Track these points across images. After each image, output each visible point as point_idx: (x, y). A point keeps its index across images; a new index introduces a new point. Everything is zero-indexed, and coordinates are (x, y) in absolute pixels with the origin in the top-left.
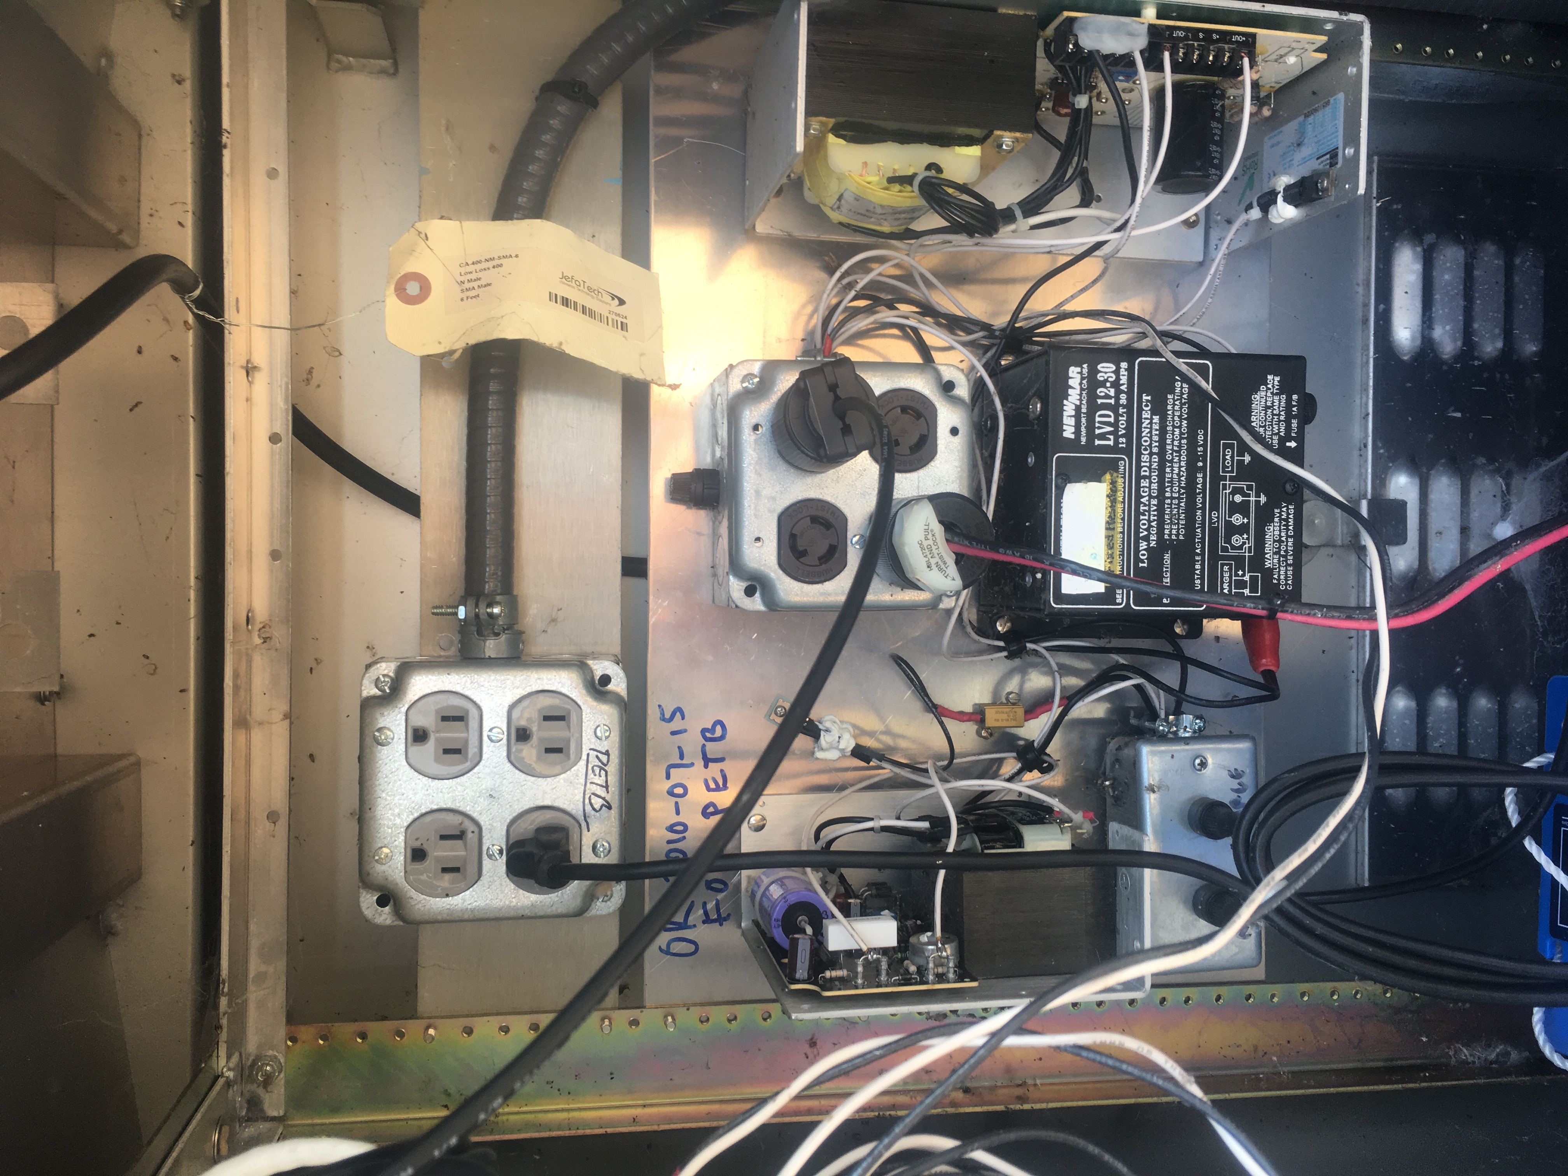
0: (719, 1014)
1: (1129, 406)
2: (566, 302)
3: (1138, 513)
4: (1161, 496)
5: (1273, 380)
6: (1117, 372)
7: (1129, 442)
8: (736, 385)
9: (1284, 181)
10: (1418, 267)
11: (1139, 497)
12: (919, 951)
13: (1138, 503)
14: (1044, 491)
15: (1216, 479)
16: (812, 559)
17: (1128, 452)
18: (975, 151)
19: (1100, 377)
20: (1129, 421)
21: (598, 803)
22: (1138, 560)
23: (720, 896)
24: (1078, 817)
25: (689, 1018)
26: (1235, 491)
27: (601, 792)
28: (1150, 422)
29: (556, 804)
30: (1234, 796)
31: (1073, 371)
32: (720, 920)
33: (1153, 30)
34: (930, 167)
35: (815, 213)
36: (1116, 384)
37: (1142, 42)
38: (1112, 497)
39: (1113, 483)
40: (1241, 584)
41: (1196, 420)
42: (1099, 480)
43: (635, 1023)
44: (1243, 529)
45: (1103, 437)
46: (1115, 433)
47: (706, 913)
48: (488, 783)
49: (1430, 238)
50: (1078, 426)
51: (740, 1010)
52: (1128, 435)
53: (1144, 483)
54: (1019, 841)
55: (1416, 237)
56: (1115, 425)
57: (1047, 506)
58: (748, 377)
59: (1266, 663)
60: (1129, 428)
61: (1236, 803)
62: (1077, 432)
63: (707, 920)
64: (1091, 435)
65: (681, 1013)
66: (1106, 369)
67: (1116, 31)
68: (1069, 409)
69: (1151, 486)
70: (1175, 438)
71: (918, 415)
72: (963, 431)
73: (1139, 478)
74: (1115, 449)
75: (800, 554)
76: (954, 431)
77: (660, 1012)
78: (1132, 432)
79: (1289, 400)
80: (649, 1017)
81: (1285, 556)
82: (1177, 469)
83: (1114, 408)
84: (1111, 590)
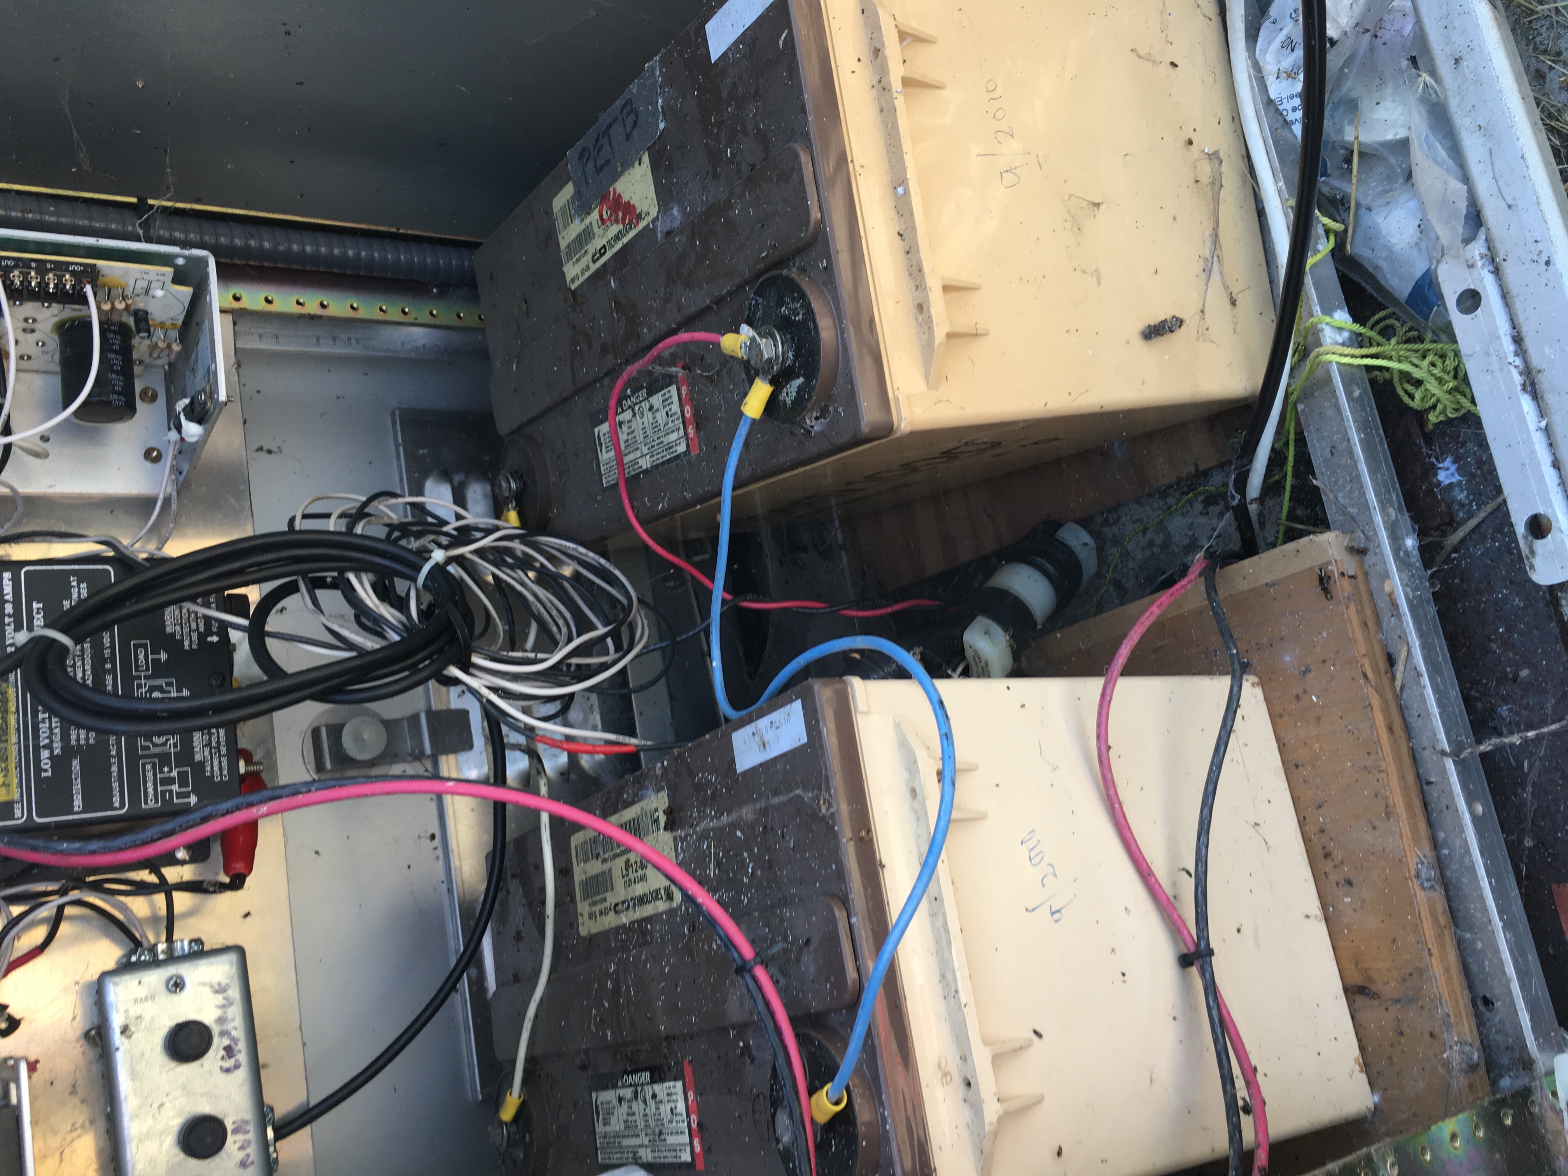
1: (16, 615)
3: (36, 722)
9: (184, 402)
15: (129, 679)
22: (38, 769)
39: (3, 694)
40: (170, 781)
49: (457, 477)
55: (446, 475)
59: (238, 866)
81: (218, 747)
84: (7, 806)
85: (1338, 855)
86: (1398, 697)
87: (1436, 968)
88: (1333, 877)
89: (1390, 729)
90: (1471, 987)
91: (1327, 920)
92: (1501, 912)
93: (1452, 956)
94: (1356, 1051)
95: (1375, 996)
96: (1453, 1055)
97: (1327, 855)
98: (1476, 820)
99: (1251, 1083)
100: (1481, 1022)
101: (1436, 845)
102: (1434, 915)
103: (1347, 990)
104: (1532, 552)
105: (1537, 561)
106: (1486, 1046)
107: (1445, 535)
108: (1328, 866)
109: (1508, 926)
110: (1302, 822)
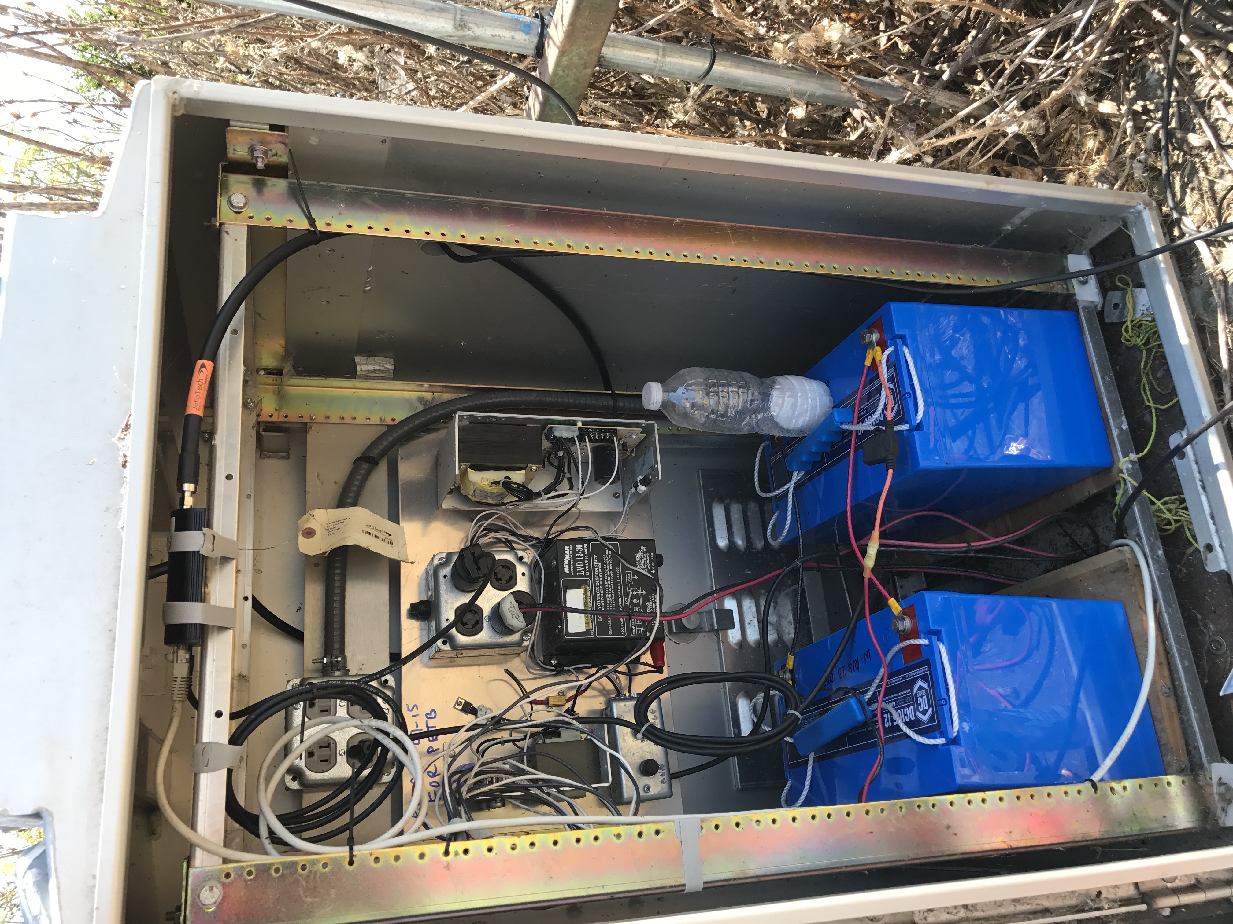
1: (589, 560)
2: (369, 533)
3: (596, 600)
4: (605, 593)
5: (643, 548)
6: (583, 548)
7: (590, 573)
8: (436, 562)
9: (640, 478)
10: (723, 512)
11: (596, 594)
13: (596, 596)
14: (560, 593)
15: (625, 586)
16: (469, 626)
17: (590, 577)
18: (523, 472)
19: (577, 550)
20: (590, 565)
22: (598, 619)
26: (633, 590)
28: (597, 565)
31: (566, 548)
33: (579, 429)
34: (506, 478)
35: (465, 499)
36: (583, 552)
37: (578, 433)
38: (585, 594)
39: (585, 589)
40: (639, 626)
41: (615, 564)
42: (579, 587)
44: (638, 605)
45: (580, 572)
46: (584, 570)
47: (430, 796)
49: (727, 501)
50: (570, 568)
52: (590, 571)
53: (598, 589)
54: (559, 735)
55: (721, 501)
56: (584, 567)
57: (561, 599)
58: (441, 559)
59: (659, 663)
60: (590, 568)
62: (570, 570)
63: (431, 799)
64: (575, 571)
66: (579, 547)
67: (566, 430)
68: (566, 562)
69: (600, 590)
70: (607, 571)
71: (509, 569)
72: (527, 573)
73: (595, 586)
74: (585, 576)
75: (464, 625)
76: (523, 574)
79: (650, 556)
82: (610, 583)
83: (583, 561)
84: (588, 631)
87: (1168, 728)
90: (1186, 739)
92: (1193, 706)
93: (1177, 726)
98: (1184, 668)
100: (1189, 753)
104: (1206, 559)
105: (1208, 562)
106: (1190, 762)
107: (1187, 549)
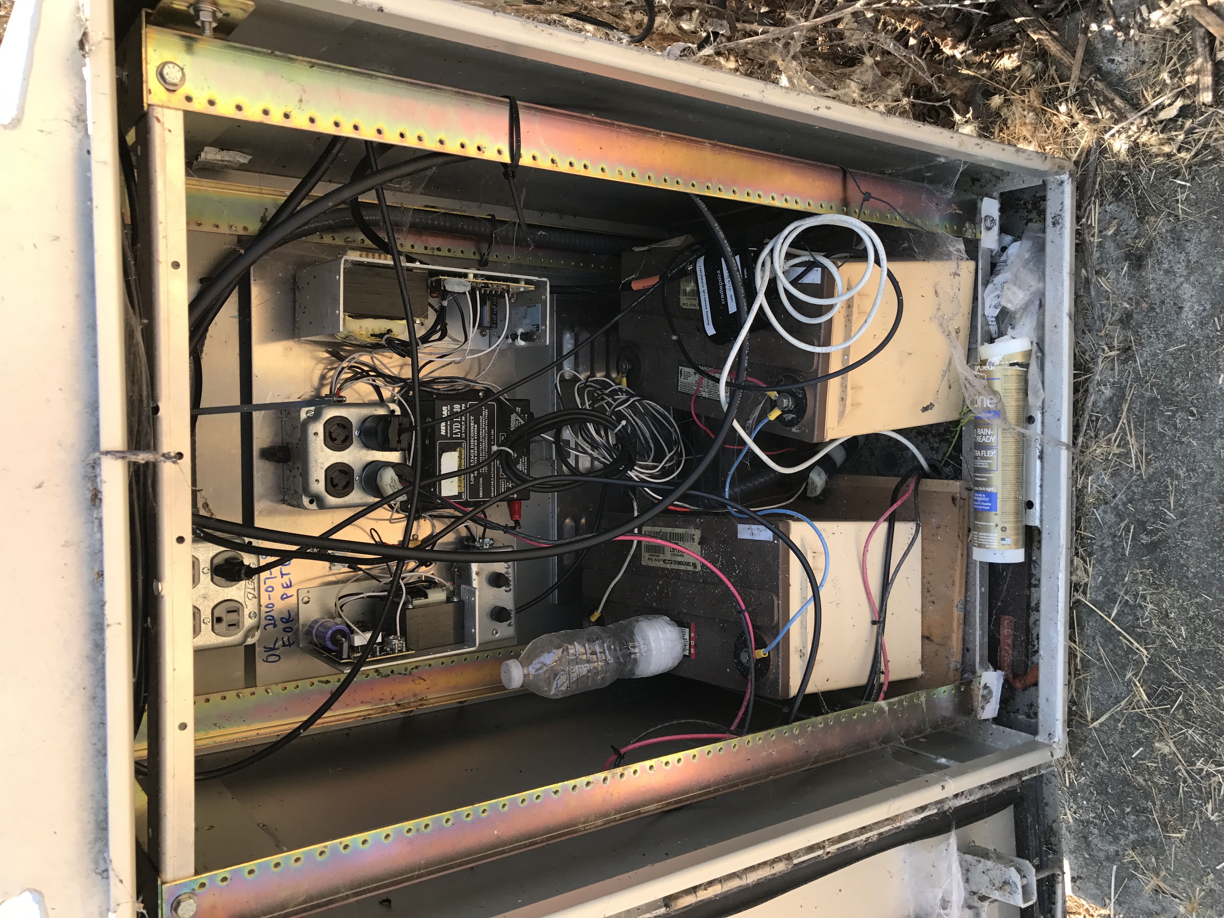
0: (291, 686)
1: (466, 421)
3: (470, 462)
4: (478, 456)
5: (518, 409)
6: (460, 408)
7: (466, 436)
8: (304, 415)
9: (520, 331)
10: (572, 341)
11: (470, 456)
12: (390, 643)
13: (470, 459)
14: (435, 456)
16: (340, 487)
17: (465, 439)
18: (404, 322)
19: (455, 410)
20: (466, 427)
21: (250, 596)
22: (470, 481)
23: (290, 634)
24: (448, 584)
25: (278, 689)
27: (252, 592)
28: (473, 427)
29: (233, 598)
30: (505, 570)
31: (444, 408)
32: (290, 645)
33: (471, 282)
34: (388, 331)
37: (469, 288)
38: (460, 457)
39: (460, 452)
41: (490, 425)
42: (454, 450)
43: (253, 694)
45: (456, 434)
46: (461, 432)
47: (283, 642)
48: (203, 592)
49: (577, 329)
50: (446, 430)
51: (299, 683)
52: (466, 433)
53: (472, 451)
54: (426, 597)
55: (572, 329)
56: (461, 429)
57: (435, 462)
58: (309, 411)
59: (517, 517)
60: (466, 430)
61: (507, 573)
62: (446, 432)
63: (284, 645)
64: (452, 433)
65: (274, 687)
66: (456, 407)
67: (459, 284)
69: (474, 452)
70: (483, 433)
73: (470, 449)
74: (461, 438)
75: (334, 486)
77: (264, 688)
78: (467, 431)
79: (524, 416)
80: (260, 690)
82: (484, 445)
83: (460, 422)
84: (460, 494)
85: (932, 593)
86: (968, 544)
87: (954, 636)
88: (929, 599)
89: (962, 555)
90: (964, 644)
91: (922, 612)
93: (961, 635)
94: (920, 657)
95: (932, 641)
96: (952, 666)
97: (928, 591)
99: (886, 665)
100: (963, 656)
101: (966, 597)
102: (958, 620)
103: (922, 637)
104: (1025, 513)
106: (963, 662)
108: (928, 595)
109: (981, 629)
110: (923, 577)
